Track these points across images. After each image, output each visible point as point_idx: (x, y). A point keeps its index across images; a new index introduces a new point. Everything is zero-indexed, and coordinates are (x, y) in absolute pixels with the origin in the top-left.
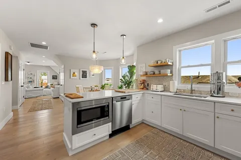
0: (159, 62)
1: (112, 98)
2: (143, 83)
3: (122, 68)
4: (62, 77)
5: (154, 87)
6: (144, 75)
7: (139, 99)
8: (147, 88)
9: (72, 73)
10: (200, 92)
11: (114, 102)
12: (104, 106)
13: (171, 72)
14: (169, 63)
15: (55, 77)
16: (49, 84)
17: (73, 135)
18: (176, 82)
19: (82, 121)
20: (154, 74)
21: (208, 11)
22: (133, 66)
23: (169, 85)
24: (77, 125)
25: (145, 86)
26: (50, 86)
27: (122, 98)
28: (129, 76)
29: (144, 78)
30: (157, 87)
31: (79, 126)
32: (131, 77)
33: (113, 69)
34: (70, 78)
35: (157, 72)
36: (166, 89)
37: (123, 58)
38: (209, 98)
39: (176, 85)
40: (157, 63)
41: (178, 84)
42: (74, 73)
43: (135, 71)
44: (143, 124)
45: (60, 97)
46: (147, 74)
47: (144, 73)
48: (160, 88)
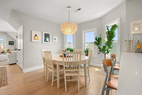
4: (20, 43)
9: (33, 35)
15: (11, 43)
16: (5, 50)
26: (6, 51)
34: (31, 41)
42: (36, 35)
45: (18, 63)
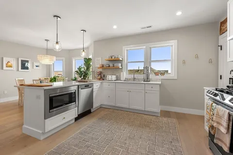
0: (113, 58)
1: (78, 86)
2: (100, 74)
3: (75, 60)
5: (109, 77)
6: (100, 67)
7: (98, 87)
8: (103, 78)
9: (5, 63)
10: (139, 80)
11: (80, 89)
12: (72, 93)
13: (122, 66)
14: (121, 59)
17: (45, 119)
18: (125, 73)
19: (54, 106)
20: (109, 67)
21: (142, 28)
22: (90, 59)
23: (120, 76)
24: (50, 110)
25: (102, 77)
27: (86, 86)
28: (86, 68)
29: (101, 70)
30: (111, 77)
31: (51, 111)
32: (88, 68)
33: (64, 60)
35: (111, 65)
36: (118, 79)
37: (84, 51)
38: (143, 82)
39: (124, 75)
40: (112, 58)
41: (126, 74)
42: (9, 62)
43: (91, 64)
44: (101, 108)
46: (103, 67)
47: (101, 66)
48: (114, 77)
